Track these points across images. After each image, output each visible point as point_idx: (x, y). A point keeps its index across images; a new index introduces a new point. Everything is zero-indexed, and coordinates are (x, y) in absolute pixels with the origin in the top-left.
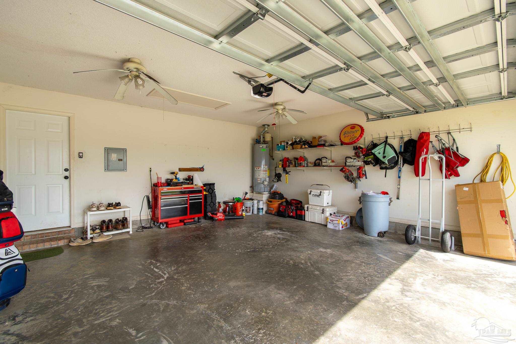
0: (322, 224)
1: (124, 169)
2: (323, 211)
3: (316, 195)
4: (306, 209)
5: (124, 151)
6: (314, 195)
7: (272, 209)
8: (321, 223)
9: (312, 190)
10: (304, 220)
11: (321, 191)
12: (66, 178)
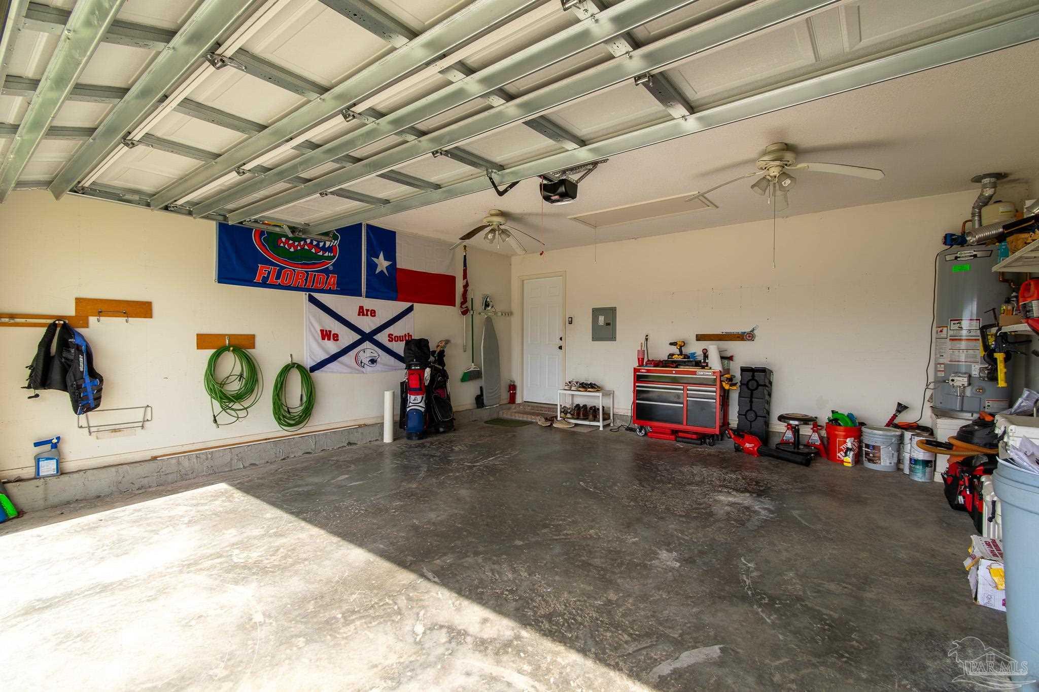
1: (613, 338)
5: (613, 310)
12: (560, 348)
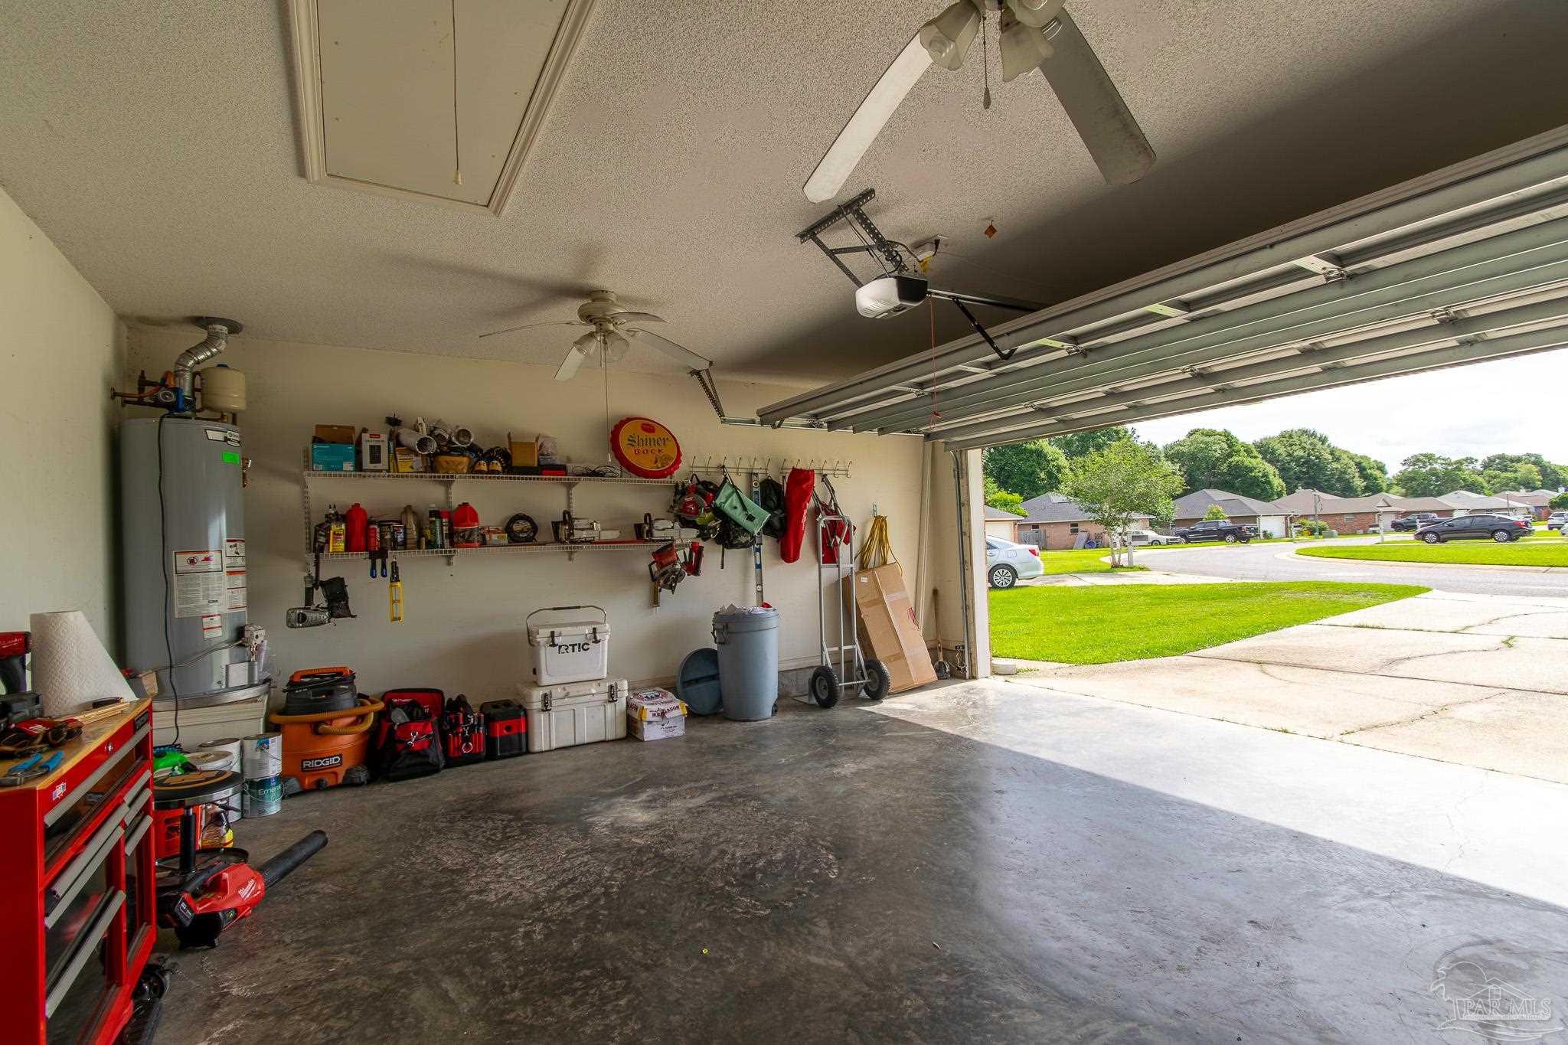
0: (610, 737)
2: (611, 696)
3: (573, 646)
4: (537, 705)
6: (563, 648)
7: (332, 761)
8: (603, 738)
9: (557, 630)
10: (528, 752)
11: (594, 629)
